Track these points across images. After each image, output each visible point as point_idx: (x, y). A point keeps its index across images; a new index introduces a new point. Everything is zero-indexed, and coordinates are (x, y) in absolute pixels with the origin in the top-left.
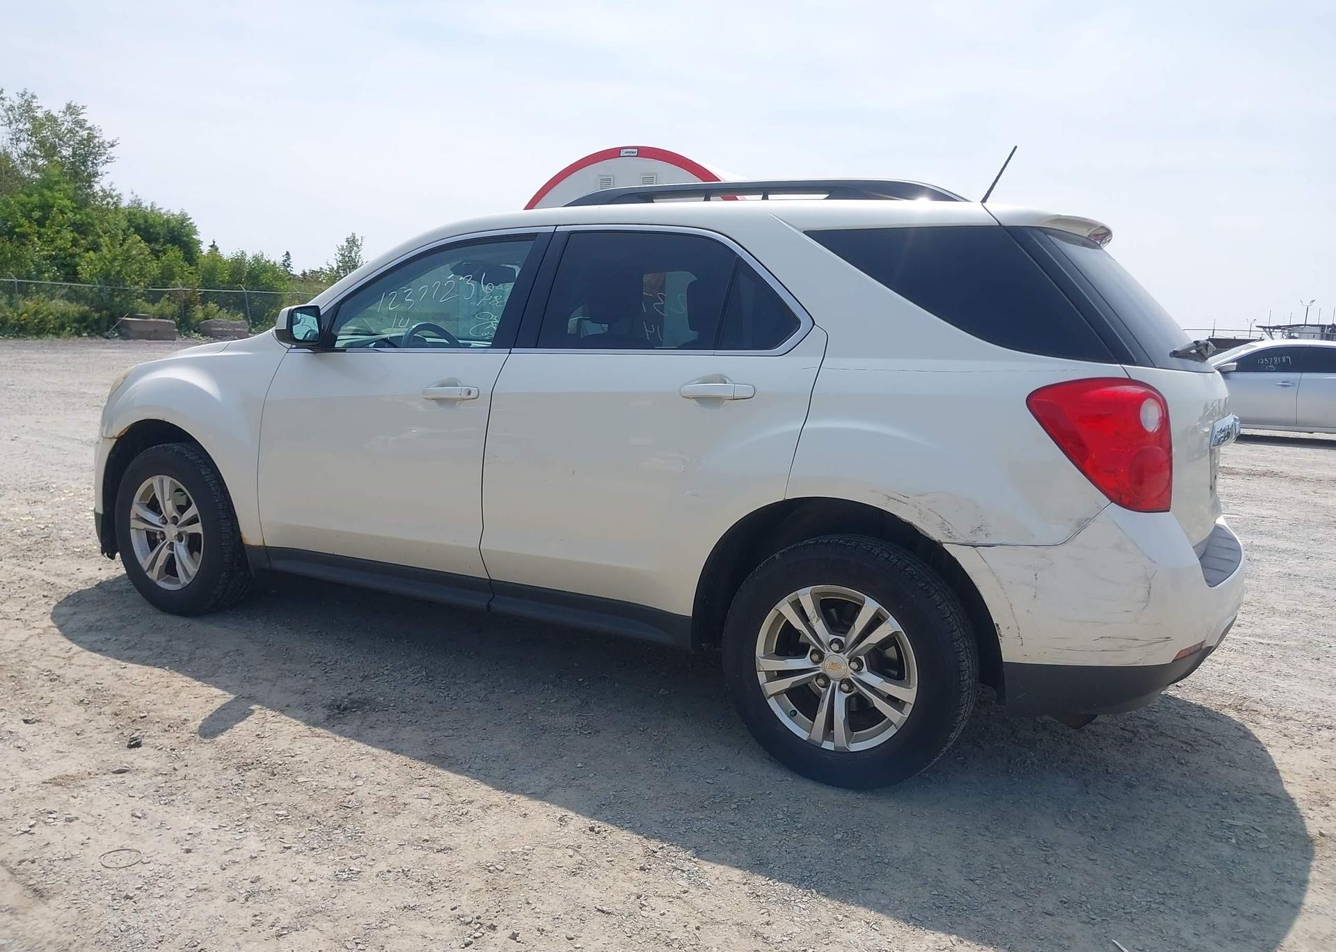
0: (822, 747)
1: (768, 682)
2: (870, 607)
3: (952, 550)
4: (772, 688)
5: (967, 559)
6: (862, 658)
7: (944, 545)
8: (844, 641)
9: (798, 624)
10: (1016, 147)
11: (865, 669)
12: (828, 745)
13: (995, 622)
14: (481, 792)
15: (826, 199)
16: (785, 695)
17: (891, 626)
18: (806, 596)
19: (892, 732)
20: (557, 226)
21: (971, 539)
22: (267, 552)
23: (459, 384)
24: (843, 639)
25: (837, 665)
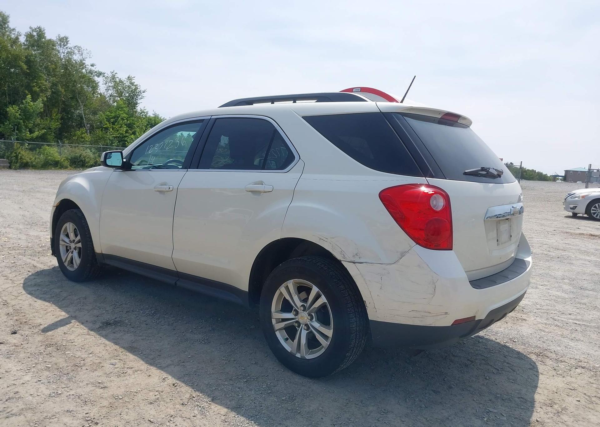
0: (296, 356)
1: (276, 323)
2: (315, 290)
3: (344, 264)
4: (277, 326)
5: (352, 269)
6: (313, 314)
7: (342, 262)
8: (306, 306)
9: (288, 298)
10: (415, 76)
11: (314, 319)
12: (298, 355)
13: (364, 300)
14: (141, 364)
15: (316, 102)
16: (284, 330)
17: (323, 300)
18: (291, 284)
19: (323, 351)
20: (212, 116)
21: (353, 260)
22: (104, 256)
23: (167, 185)
24: (305, 305)
25: (304, 317)
